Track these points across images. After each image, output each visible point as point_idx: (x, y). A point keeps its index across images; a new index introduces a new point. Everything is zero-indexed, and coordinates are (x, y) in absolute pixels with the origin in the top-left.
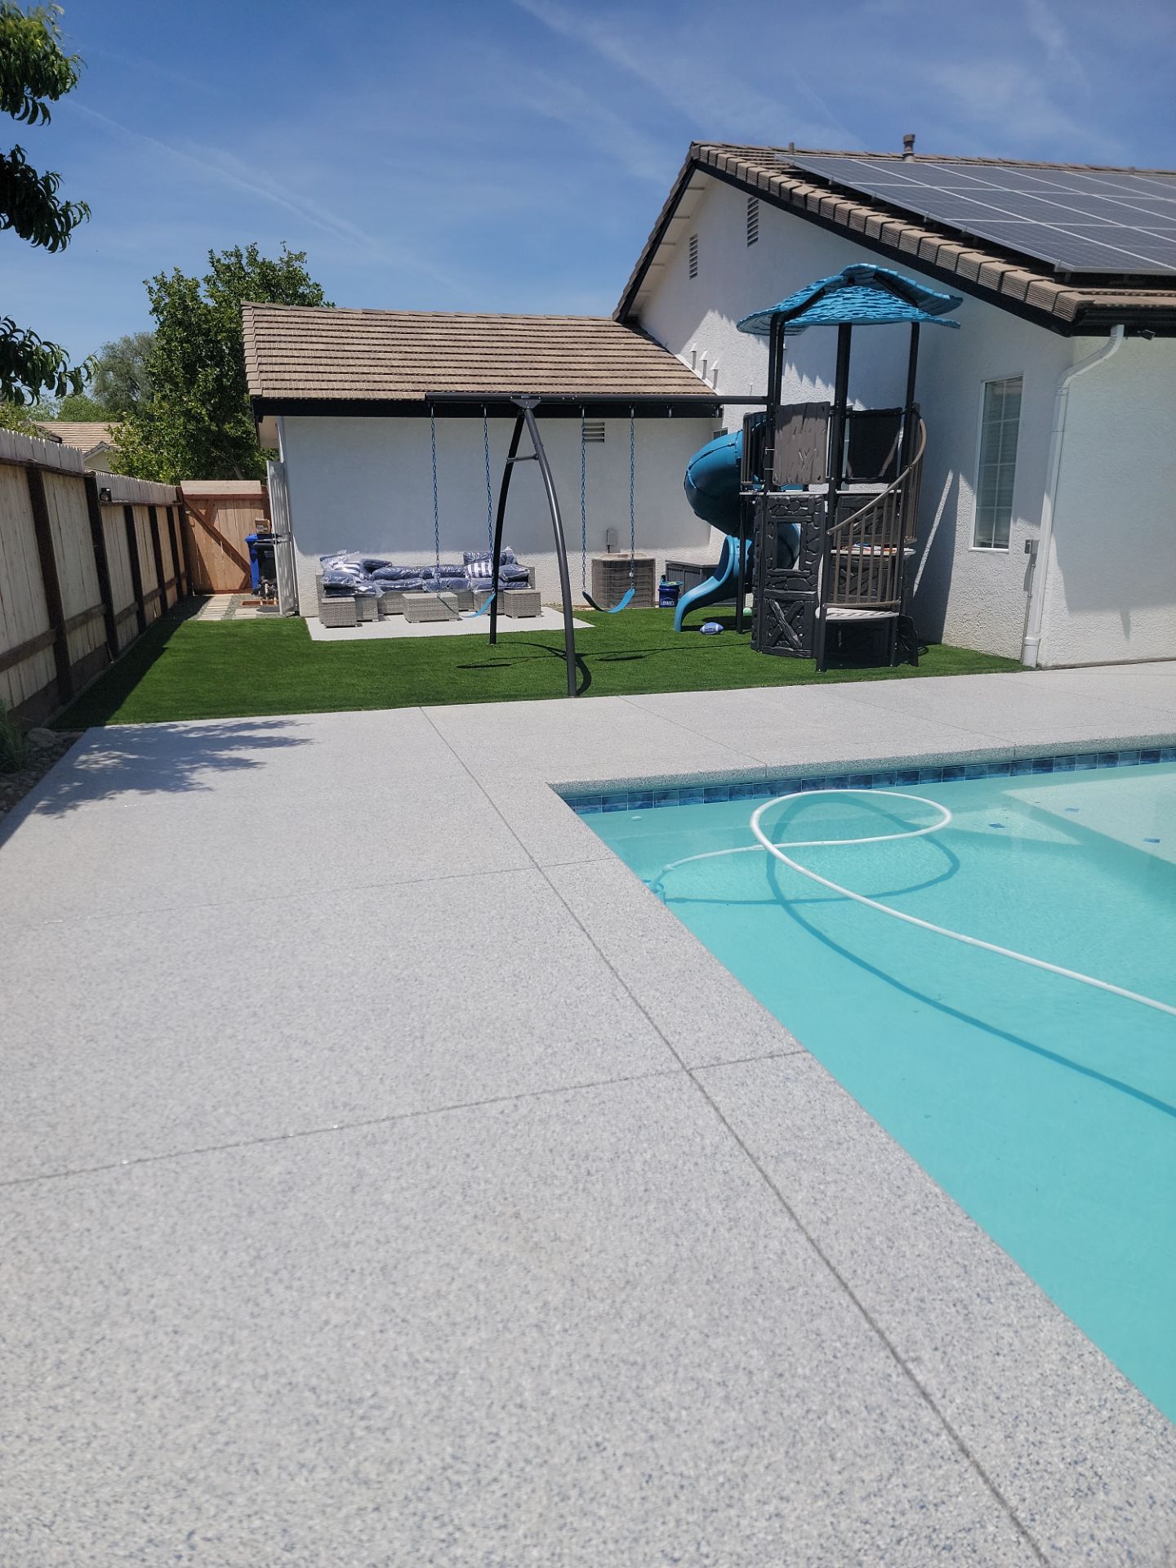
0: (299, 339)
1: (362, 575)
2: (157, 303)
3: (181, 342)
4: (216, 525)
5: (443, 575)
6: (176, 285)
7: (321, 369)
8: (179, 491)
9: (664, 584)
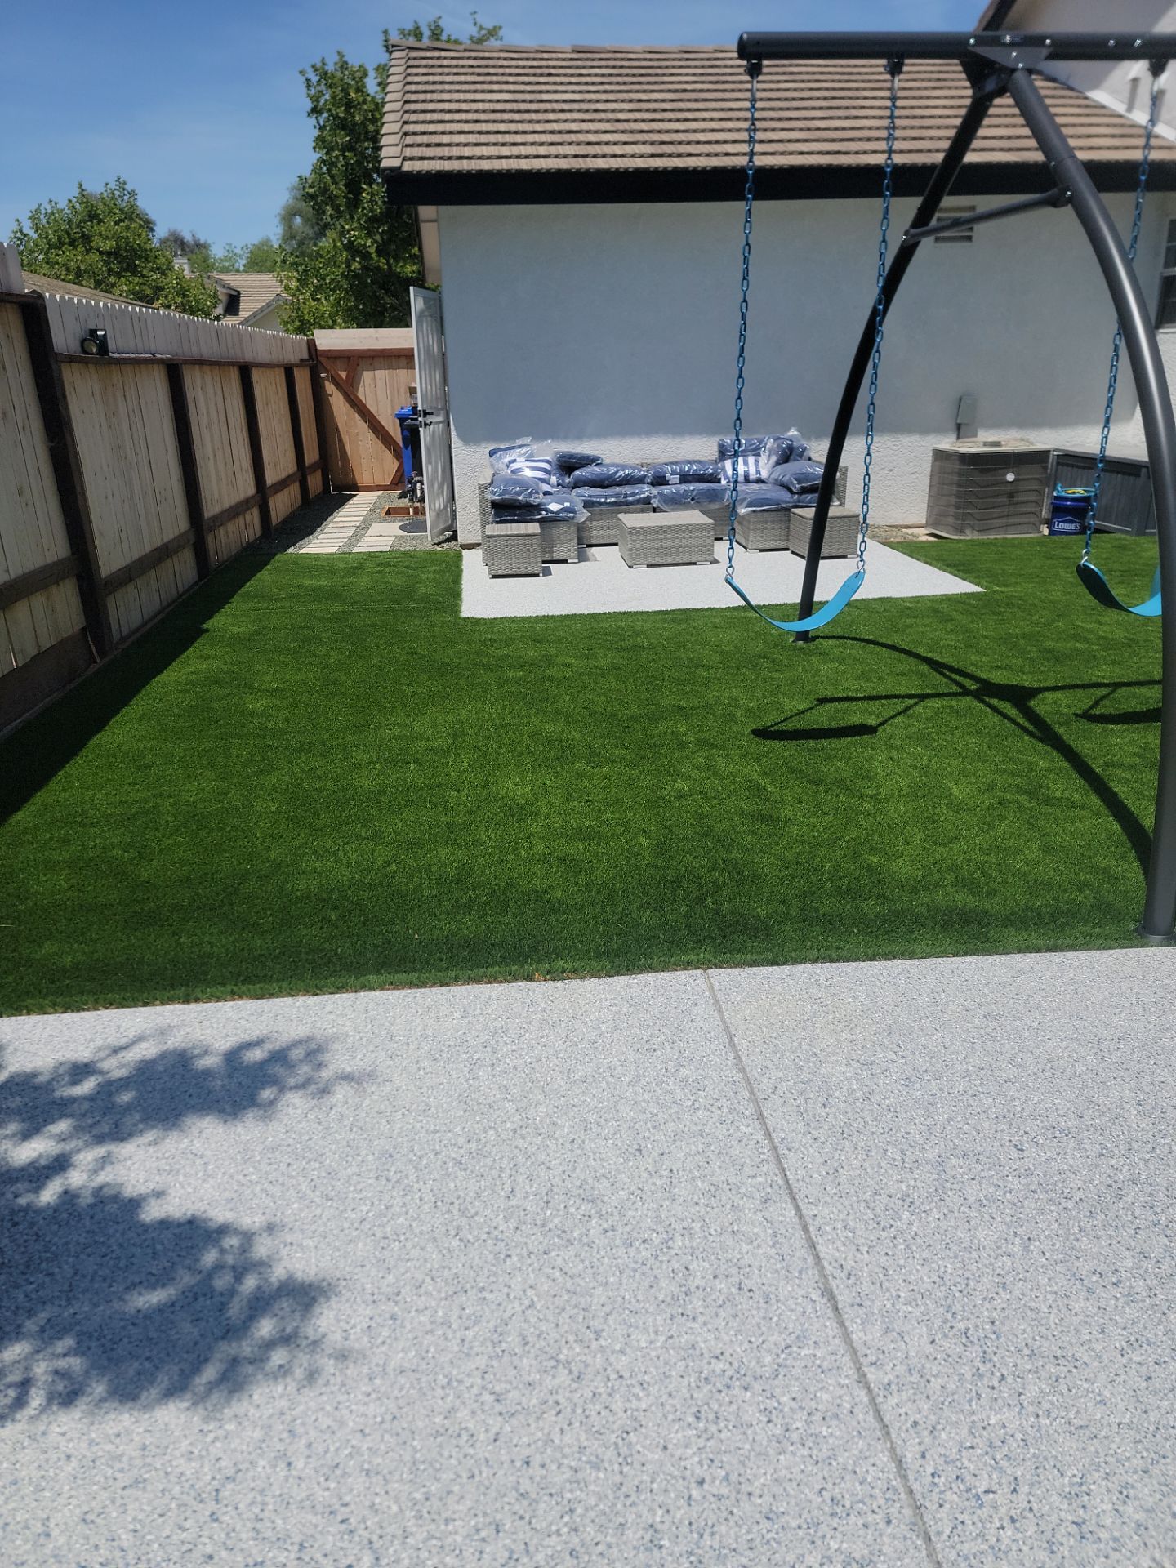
0: (472, 87)
1: (554, 479)
2: (315, 99)
3: (343, 150)
4: (360, 394)
5: (685, 478)
6: (339, 74)
7: (502, 127)
8: (311, 344)
9: (1063, 494)
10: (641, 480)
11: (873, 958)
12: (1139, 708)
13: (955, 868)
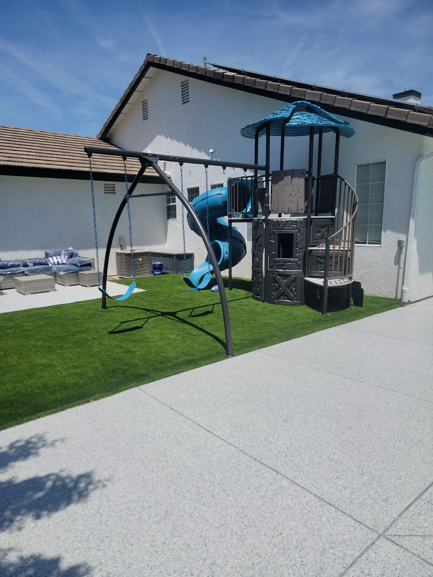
9: (155, 264)
10: (18, 266)
11: (176, 374)
12: (201, 313)
13: (183, 352)
